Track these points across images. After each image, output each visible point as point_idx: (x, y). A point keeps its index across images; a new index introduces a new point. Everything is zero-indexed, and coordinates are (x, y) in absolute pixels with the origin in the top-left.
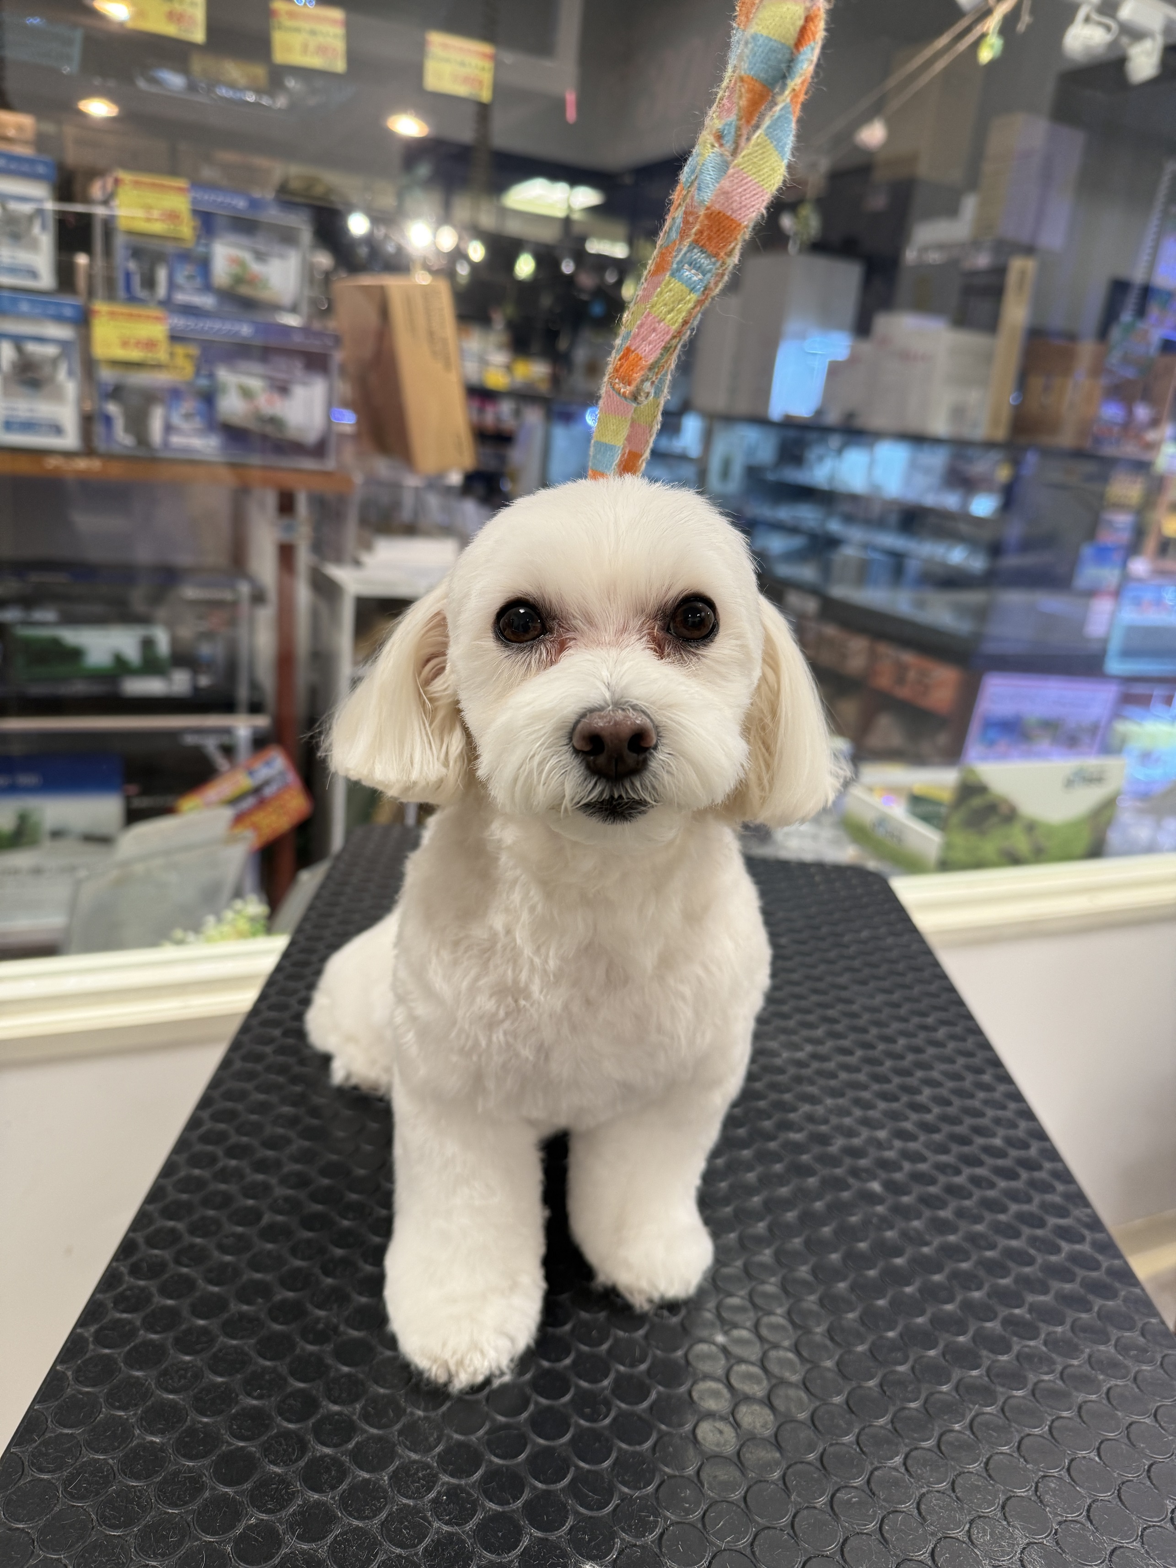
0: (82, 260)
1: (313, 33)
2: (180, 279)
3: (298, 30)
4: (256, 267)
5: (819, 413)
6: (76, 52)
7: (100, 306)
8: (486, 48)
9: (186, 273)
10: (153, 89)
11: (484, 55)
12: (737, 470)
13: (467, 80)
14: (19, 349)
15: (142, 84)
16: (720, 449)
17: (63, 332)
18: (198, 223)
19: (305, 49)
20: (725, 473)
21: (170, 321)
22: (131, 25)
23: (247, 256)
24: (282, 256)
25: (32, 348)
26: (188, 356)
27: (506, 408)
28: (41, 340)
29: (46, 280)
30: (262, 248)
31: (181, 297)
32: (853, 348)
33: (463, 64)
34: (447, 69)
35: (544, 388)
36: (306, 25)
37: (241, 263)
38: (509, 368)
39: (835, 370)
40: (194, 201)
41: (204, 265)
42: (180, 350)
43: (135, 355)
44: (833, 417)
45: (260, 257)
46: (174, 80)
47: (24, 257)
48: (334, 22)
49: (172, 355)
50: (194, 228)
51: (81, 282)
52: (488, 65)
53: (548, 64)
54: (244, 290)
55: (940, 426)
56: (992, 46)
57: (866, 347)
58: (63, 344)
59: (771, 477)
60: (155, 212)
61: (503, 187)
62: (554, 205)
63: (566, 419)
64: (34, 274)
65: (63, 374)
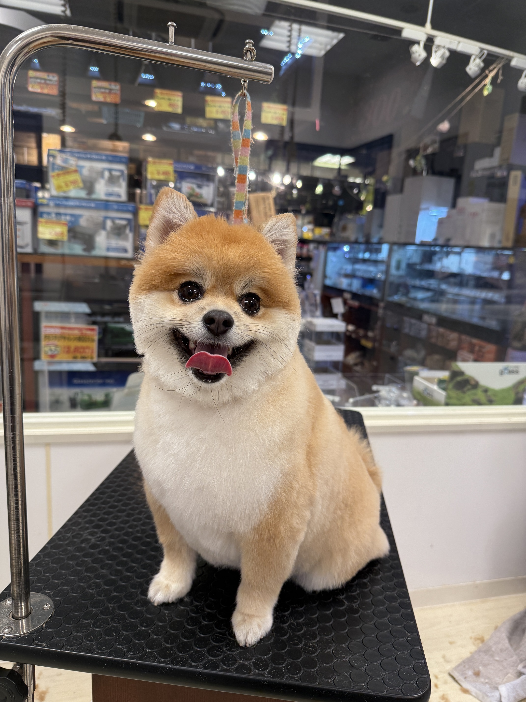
0: (138, 191)
1: (220, 107)
3: (215, 106)
4: (197, 190)
5: (435, 239)
6: (142, 119)
7: (143, 207)
8: (285, 107)
10: (169, 130)
11: (284, 109)
12: (403, 265)
13: (277, 118)
14: (113, 222)
15: (165, 129)
16: (396, 257)
17: (129, 216)
18: (176, 175)
19: (217, 112)
20: (398, 267)
22: (156, 109)
23: (194, 186)
24: (208, 186)
25: (117, 222)
27: (312, 246)
28: (119, 219)
29: (124, 197)
30: (200, 183)
32: (448, 212)
33: (275, 113)
34: (269, 115)
35: (327, 238)
36: (218, 104)
37: (192, 189)
38: (313, 231)
39: (441, 222)
40: (175, 168)
44: (441, 241)
45: (200, 186)
46: (176, 126)
47: (116, 189)
48: (228, 102)
50: (175, 177)
51: (138, 198)
52: (285, 113)
53: (309, 110)
54: (194, 199)
55: (486, 243)
56: (488, 89)
57: (454, 211)
58: (128, 220)
59: (418, 267)
60: (161, 172)
61: (314, 158)
62: (334, 164)
63: (335, 249)
64: (119, 196)
65: (128, 231)
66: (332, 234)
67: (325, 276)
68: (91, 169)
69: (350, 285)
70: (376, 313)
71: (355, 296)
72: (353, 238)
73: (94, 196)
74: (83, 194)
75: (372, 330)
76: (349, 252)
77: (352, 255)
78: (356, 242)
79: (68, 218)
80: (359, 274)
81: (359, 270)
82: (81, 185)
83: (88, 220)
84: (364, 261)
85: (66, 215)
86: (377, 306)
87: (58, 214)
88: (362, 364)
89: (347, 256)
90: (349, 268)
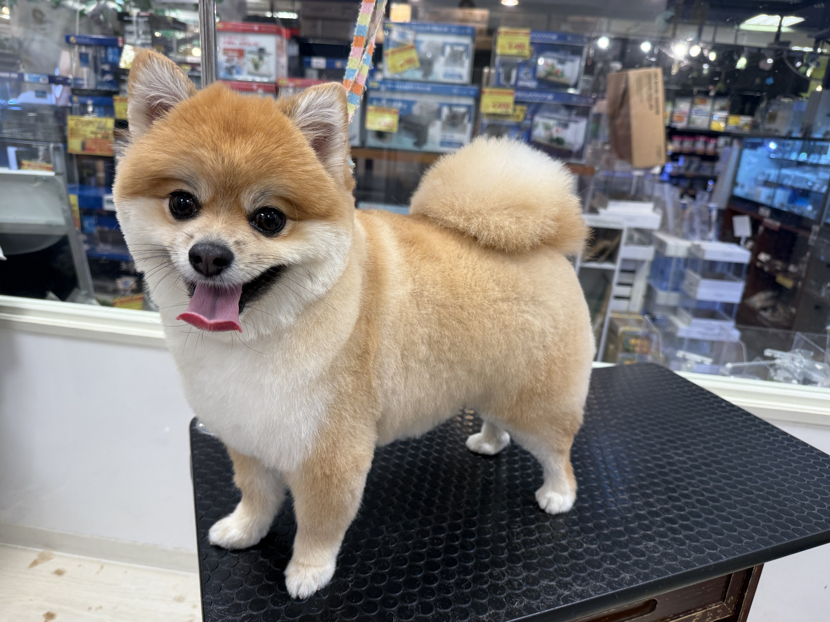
0: (486, 70)
2: (522, 75)
4: (559, 67)
7: (488, 90)
9: (525, 72)
14: (450, 110)
17: (470, 102)
18: (532, 48)
21: (515, 94)
23: (555, 62)
24: (572, 61)
25: (455, 109)
26: (522, 110)
28: (458, 105)
29: (466, 78)
30: (562, 57)
31: (521, 83)
35: (747, 130)
37: (553, 66)
38: (726, 120)
40: (532, 38)
41: (535, 67)
42: (519, 108)
43: (499, 111)
45: (562, 62)
47: (457, 69)
49: (515, 110)
50: (531, 51)
51: (484, 80)
54: (553, 78)
58: (468, 107)
60: (514, 45)
61: (742, 20)
62: (772, 26)
63: (754, 146)
64: (460, 76)
65: (466, 120)
66: (754, 126)
67: (735, 183)
68: (431, 45)
69: (772, 197)
70: (807, 239)
71: (776, 213)
72: (784, 132)
73: (431, 78)
74: (418, 75)
75: (796, 263)
76: (775, 152)
77: (779, 156)
78: (789, 137)
79: (400, 105)
80: (788, 182)
81: (788, 177)
82: (417, 64)
83: (421, 107)
84: (800, 164)
85: (397, 101)
86: (809, 229)
87: (391, 101)
88: (774, 308)
89: (773, 156)
90: (773, 173)
